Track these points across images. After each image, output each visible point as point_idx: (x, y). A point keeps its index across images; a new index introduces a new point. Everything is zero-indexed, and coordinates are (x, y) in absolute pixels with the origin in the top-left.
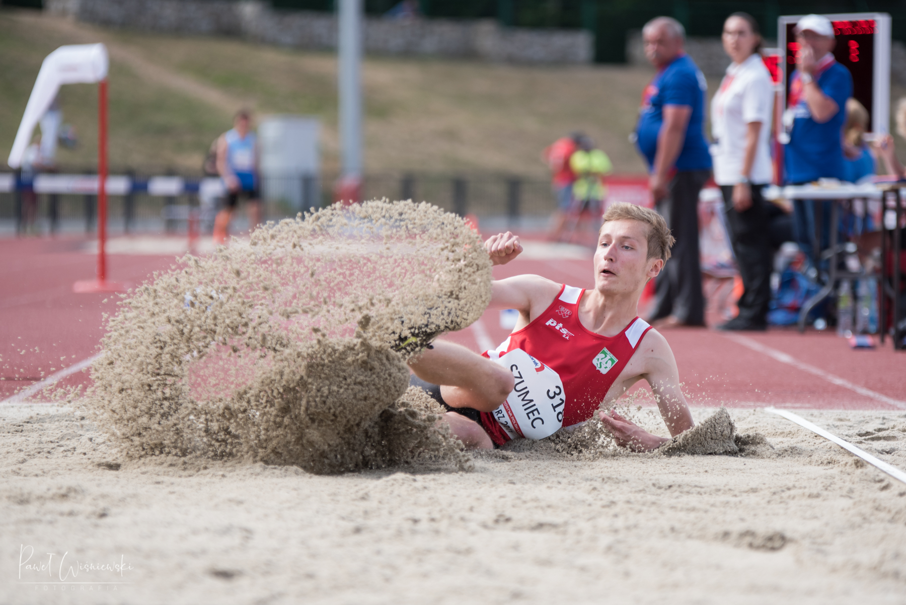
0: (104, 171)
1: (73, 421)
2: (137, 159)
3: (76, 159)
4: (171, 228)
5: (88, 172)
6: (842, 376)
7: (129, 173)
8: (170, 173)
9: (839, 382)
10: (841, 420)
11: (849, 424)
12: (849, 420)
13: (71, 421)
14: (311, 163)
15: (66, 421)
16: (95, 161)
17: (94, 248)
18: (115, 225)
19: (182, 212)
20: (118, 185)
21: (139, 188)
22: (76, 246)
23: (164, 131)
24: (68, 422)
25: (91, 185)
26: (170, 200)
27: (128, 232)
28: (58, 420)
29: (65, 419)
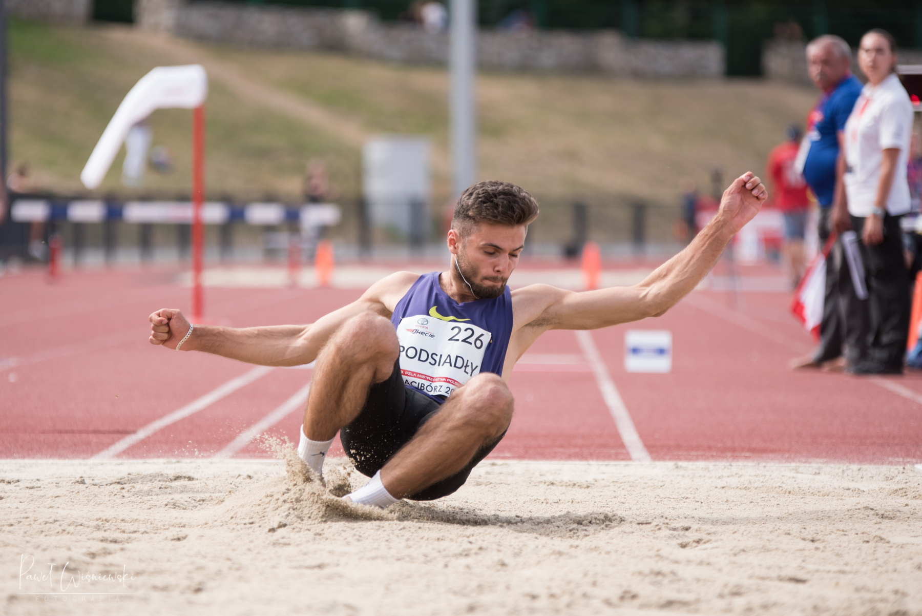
0: (199, 198)
1: (166, 481)
2: (235, 183)
3: (169, 183)
4: (271, 256)
5: (181, 198)
7: (225, 199)
8: (269, 199)
13: (164, 481)
14: (420, 186)
15: (159, 481)
16: (188, 185)
17: (187, 280)
18: (211, 254)
19: (283, 240)
20: (214, 213)
21: (236, 215)
22: (168, 278)
23: (262, 153)
24: (161, 483)
25: (183, 213)
26: (269, 229)
27: (226, 263)
28: (151, 480)
29: (158, 479)
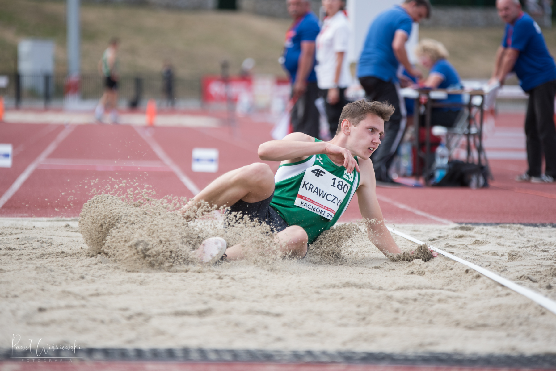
6: (403, 202)
9: (402, 206)
10: (415, 231)
11: (421, 233)
12: (420, 231)
